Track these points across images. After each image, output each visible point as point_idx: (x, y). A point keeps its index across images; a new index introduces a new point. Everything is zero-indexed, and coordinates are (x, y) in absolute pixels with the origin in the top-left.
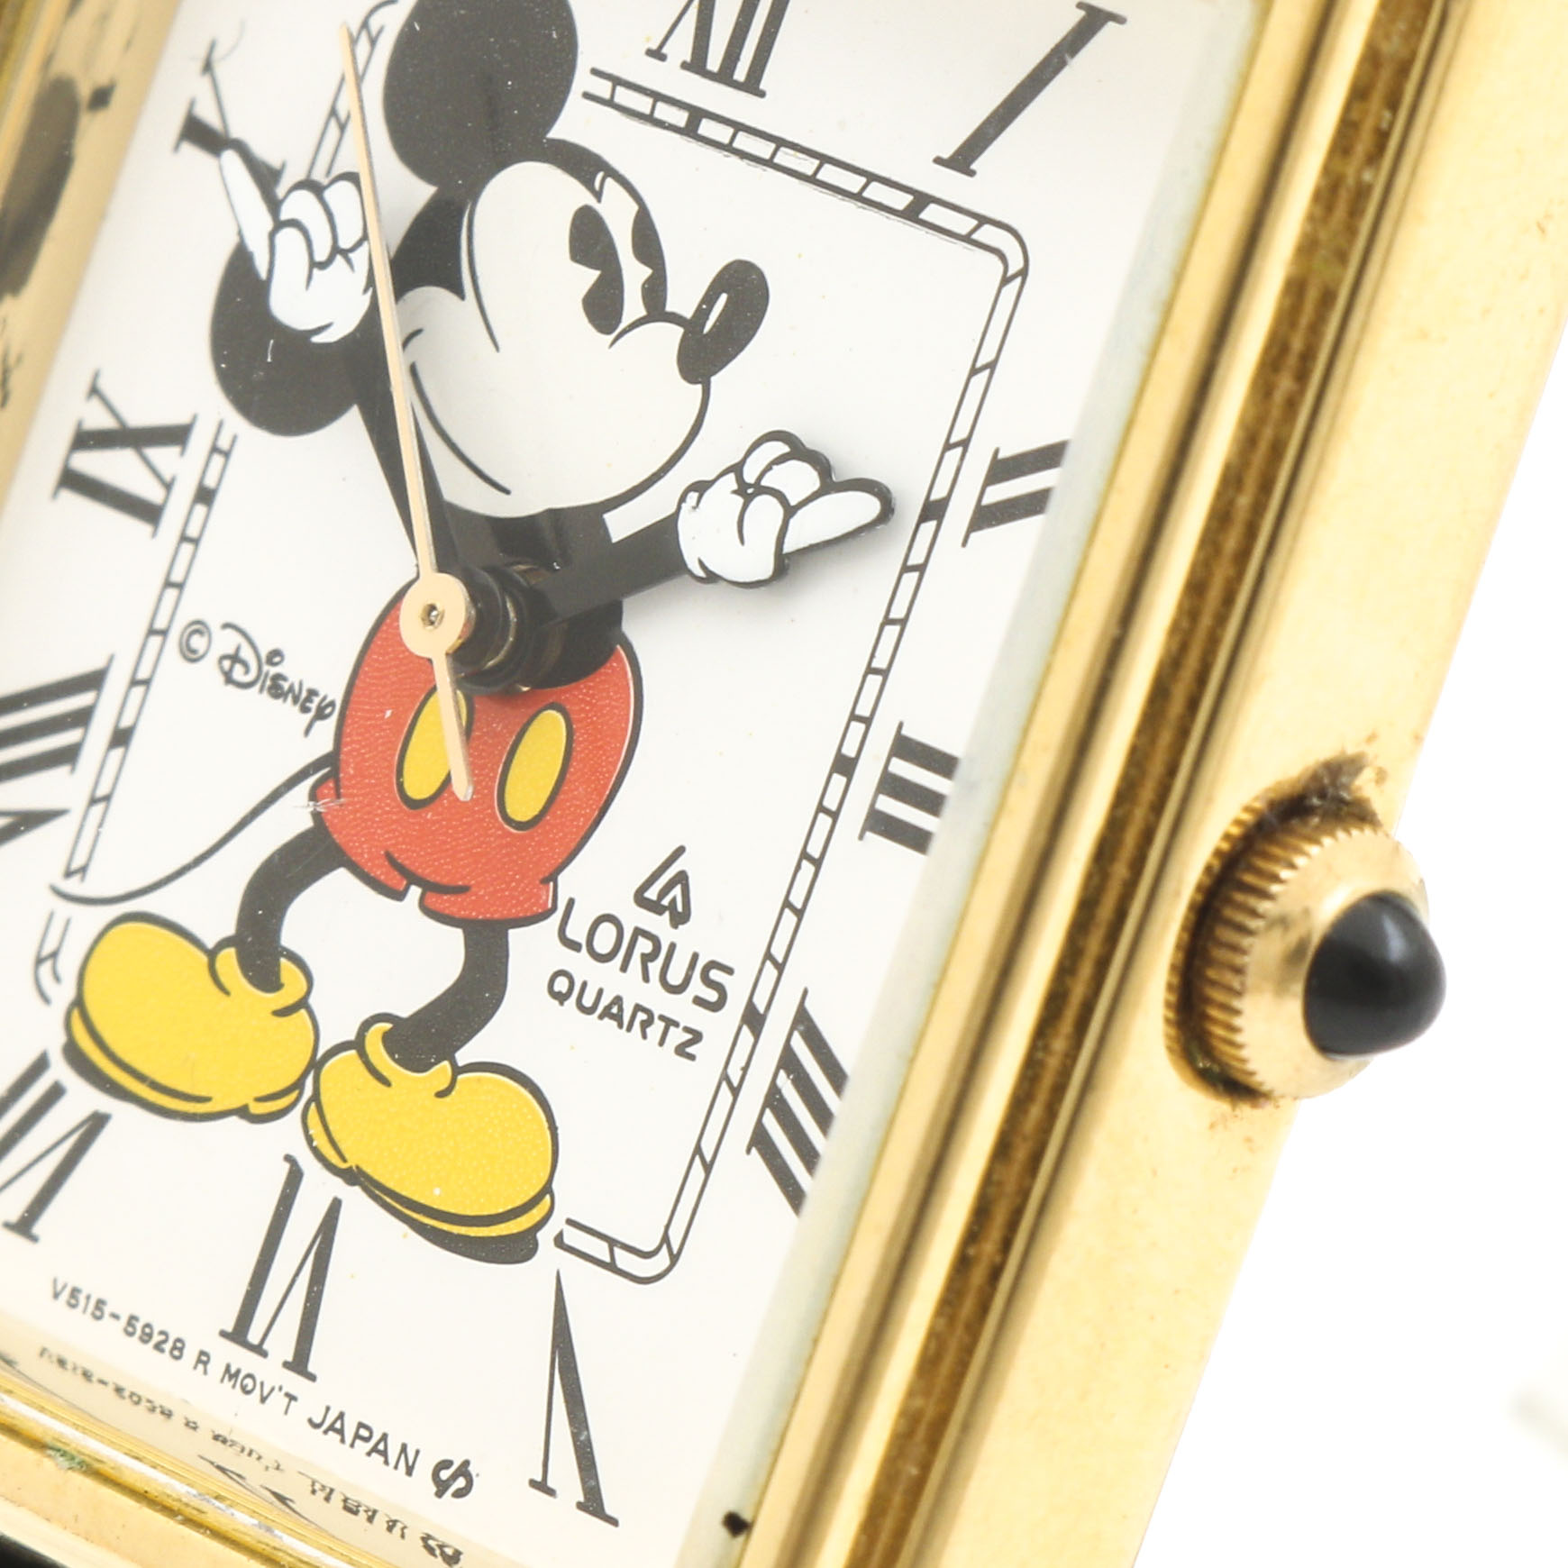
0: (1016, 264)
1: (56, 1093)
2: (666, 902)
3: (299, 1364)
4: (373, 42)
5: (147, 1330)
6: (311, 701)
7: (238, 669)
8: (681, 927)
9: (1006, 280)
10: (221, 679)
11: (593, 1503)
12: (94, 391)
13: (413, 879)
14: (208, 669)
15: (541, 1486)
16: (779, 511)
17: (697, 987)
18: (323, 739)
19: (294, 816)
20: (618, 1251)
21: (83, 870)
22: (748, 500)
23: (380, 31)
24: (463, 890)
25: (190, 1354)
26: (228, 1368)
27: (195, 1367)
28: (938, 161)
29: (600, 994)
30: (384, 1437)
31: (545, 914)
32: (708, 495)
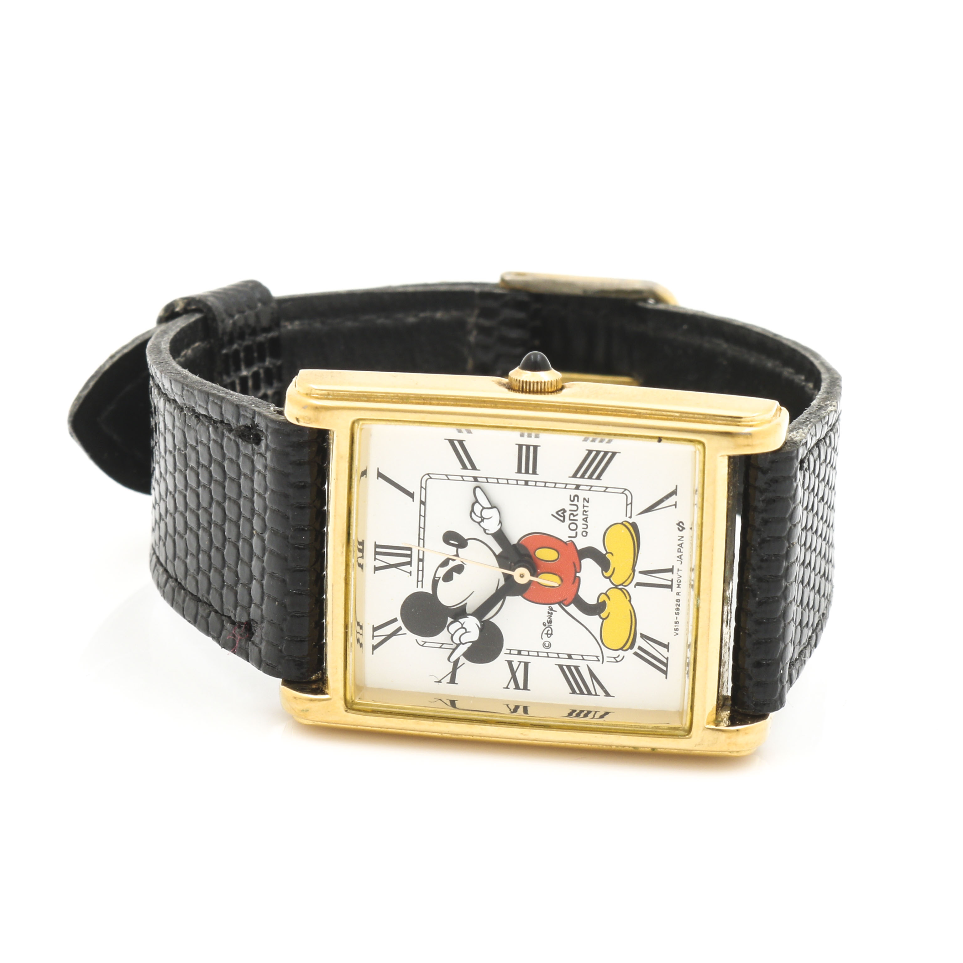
0: (427, 477)
1: (640, 648)
2: (562, 515)
3: (671, 570)
4: (425, 642)
5: (677, 609)
7: (550, 632)
8: (566, 510)
9: (431, 478)
10: (552, 636)
11: (674, 493)
12: (507, 688)
13: (575, 576)
14: (550, 640)
15: (675, 505)
16: (484, 510)
17: (576, 502)
18: (556, 607)
19: (572, 609)
20: (628, 503)
21: (597, 657)
22: (484, 518)
23: (423, 641)
24: (574, 563)
25: (678, 597)
27: (680, 595)
28: (413, 501)
29: (583, 524)
30: (679, 545)
31: (573, 542)
32: (486, 528)
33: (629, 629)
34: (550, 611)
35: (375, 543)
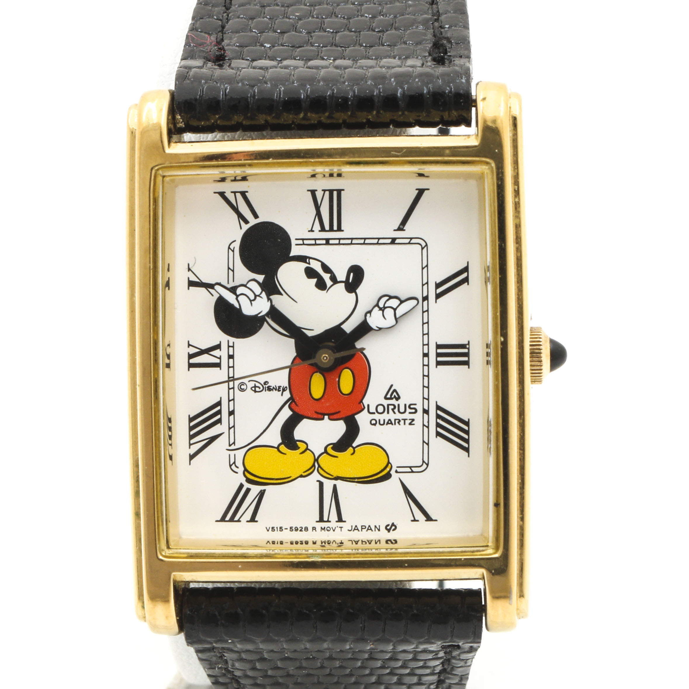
0: (424, 244)
1: (248, 490)
2: (393, 397)
3: (340, 519)
4: (233, 251)
5: (296, 528)
6: (280, 389)
7: (257, 389)
8: (399, 400)
9: (422, 248)
10: (253, 392)
11: (429, 518)
12: (189, 345)
13: (324, 415)
14: (249, 391)
15: (415, 520)
16: (392, 311)
17: (408, 410)
18: (287, 395)
19: (287, 413)
20: (412, 468)
21: (234, 443)
23: (234, 248)
24: (339, 412)
25: (310, 529)
26: (322, 528)
27: (313, 531)
28: (395, 230)
29: (384, 420)
30: (369, 526)
31: (363, 410)
32: (372, 313)
33: (269, 477)
34: (281, 388)
35: (343, 190)
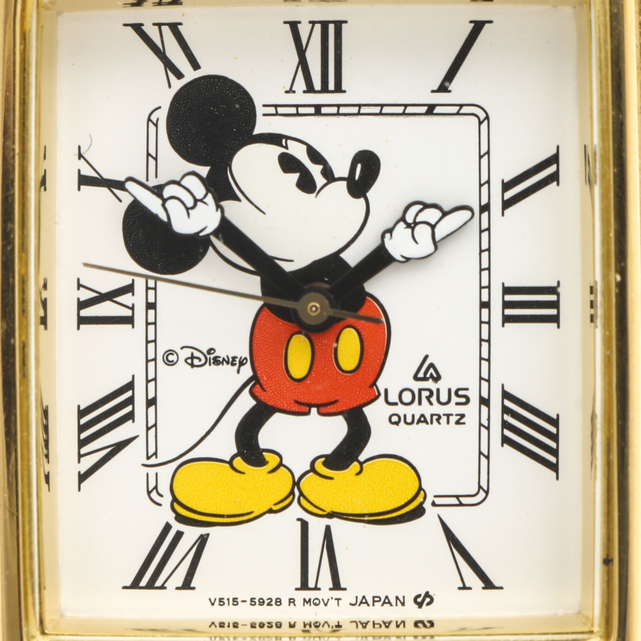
0: (482, 116)
1: (179, 535)
2: (428, 376)
3: (336, 585)
4: (156, 125)
5: (261, 601)
6: (235, 361)
7: (196, 362)
8: (439, 382)
9: (480, 123)
10: (190, 367)
11: (488, 584)
12: (79, 286)
13: (310, 406)
14: (182, 365)
15: (464, 588)
17: (454, 399)
18: (247, 372)
19: (246, 403)
20: (461, 499)
21: (155, 454)
23: (158, 120)
24: (336, 402)
25: (285, 602)
26: (305, 600)
27: (289, 605)
28: (433, 91)
29: (413, 416)
30: (387, 597)
31: (377, 398)
32: (395, 233)
33: (215, 512)
34: (237, 360)
35: (346, 22)
